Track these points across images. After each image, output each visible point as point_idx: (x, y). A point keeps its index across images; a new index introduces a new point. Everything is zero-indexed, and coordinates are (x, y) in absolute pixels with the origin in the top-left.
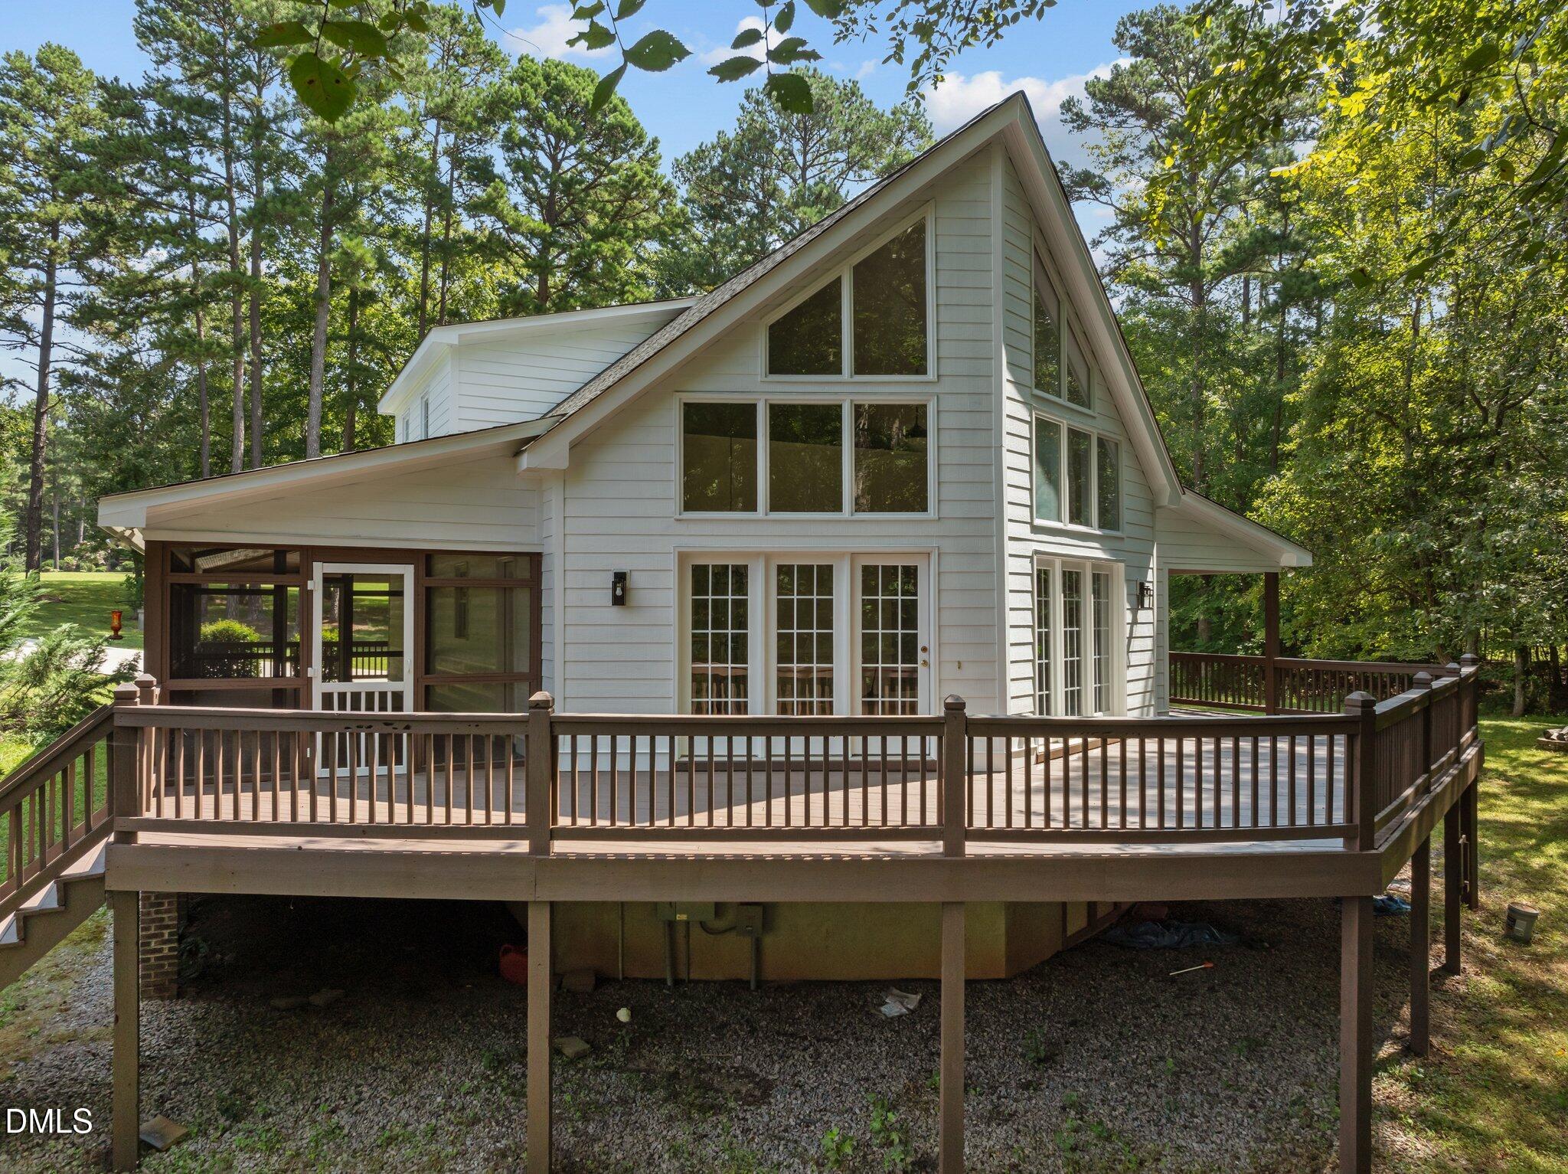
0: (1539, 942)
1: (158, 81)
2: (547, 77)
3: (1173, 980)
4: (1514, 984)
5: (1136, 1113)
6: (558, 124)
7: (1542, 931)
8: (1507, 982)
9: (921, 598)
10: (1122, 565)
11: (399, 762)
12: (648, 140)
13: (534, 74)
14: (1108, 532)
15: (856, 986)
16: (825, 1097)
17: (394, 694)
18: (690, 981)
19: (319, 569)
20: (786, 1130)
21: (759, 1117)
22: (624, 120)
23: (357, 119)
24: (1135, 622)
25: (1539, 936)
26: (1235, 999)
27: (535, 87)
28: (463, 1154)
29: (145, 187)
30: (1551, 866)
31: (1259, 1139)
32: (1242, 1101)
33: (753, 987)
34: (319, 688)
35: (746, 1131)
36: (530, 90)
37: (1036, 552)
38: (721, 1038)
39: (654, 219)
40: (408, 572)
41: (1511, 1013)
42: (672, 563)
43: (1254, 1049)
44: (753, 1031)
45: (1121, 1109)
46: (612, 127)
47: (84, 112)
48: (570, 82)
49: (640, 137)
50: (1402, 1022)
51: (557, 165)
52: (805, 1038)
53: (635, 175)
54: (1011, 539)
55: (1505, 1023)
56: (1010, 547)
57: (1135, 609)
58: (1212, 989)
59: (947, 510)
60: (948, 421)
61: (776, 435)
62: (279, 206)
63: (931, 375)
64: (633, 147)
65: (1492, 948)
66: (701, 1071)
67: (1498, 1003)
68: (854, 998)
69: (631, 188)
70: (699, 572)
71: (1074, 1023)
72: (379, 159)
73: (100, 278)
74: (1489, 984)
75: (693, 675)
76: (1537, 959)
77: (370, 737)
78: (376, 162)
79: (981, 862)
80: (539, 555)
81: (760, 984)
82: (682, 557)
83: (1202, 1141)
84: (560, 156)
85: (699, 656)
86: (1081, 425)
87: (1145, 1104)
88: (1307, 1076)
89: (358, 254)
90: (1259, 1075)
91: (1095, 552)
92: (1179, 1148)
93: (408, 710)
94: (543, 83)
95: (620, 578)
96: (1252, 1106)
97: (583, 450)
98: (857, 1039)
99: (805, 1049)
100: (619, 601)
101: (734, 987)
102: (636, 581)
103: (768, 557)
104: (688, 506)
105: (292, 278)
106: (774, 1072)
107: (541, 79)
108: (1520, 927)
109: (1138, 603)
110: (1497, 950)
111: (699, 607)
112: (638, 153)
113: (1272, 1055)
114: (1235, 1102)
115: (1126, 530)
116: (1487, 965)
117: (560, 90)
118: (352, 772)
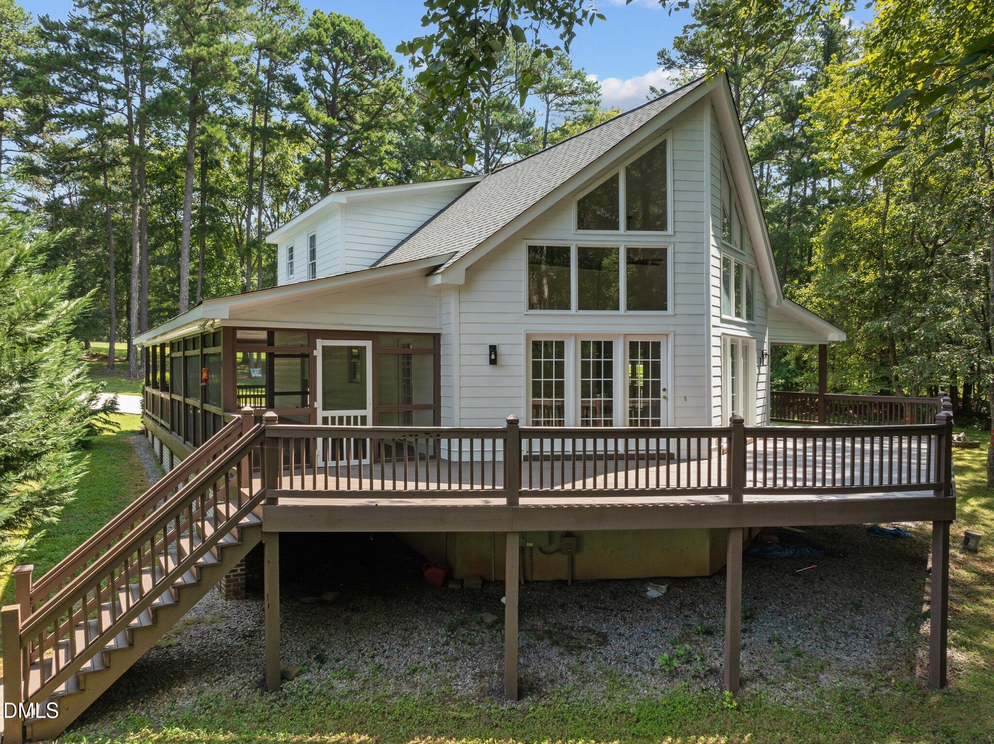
0: (982, 551)
1: (78, 19)
2: (333, 24)
3: (798, 575)
4: (977, 573)
5: (808, 643)
6: (341, 55)
7: (982, 545)
8: (974, 572)
9: (662, 360)
10: (754, 341)
11: (365, 457)
12: (397, 66)
13: (325, 22)
14: (751, 322)
15: (628, 581)
16: (639, 640)
17: (361, 417)
18: (533, 581)
19: (320, 343)
20: (626, 658)
21: (609, 651)
22: (382, 53)
23: (217, 49)
24: (759, 374)
25: (981, 548)
26: (835, 583)
27: (326, 30)
28: (458, 676)
29: (67, 88)
30: (975, 511)
31: (877, 654)
32: (861, 635)
33: (569, 584)
34: (321, 414)
35: (605, 659)
36: (323, 33)
37: (723, 334)
38: (565, 612)
39: (400, 117)
40: (368, 344)
41: (981, 588)
42: (523, 340)
43: (857, 607)
44: (581, 607)
45: (800, 641)
46: (375, 58)
47: (20, 36)
48: (348, 28)
49: (393, 64)
50: (927, 594)
51: (336, 80)
52: (612, 610)
53: (391, 89)
54: (714, 326)
55: (979, 593)
56: (714, 331)
57: (759, 367)
58: (821, 578)
59: (679, 310)
60: (680, 258)
61: (582, 264)
62: (167, 105)
63: (670, 230)
64: (388, 70)
65: (961, 556)
66: (563, 629)
67: (971, 583)
68: (629, 588)
69: (388, 96)
70: (536, 345)
71: (755, 598)
72: (230, 75)
73: (34, 147)
74: (963, 573)
75: (533, 406)
76: (984, 560)
77: (348, 440)
78: (228, 77)
79: (751, 505)
80: (439, 335)
81: (574, 582)
82: (528, 336)
83: (848, 655)
84: (339, 76)
85: (536, 394)
86: (740, 261)
87: (811, 638)
88: (890, 621)
89: (218, 137)
90: (864, 621)
91: (743, 333)
92: (838, 659)
93: (369, 426)
94: (331, 29)
95: (493, 349)
96: (866, 637)
97: (473, 272)
98: (642, 610)
99: (616, 616)
100: (493, 362)
101: (560, 583)
102: (501, 350)
103: (576, 336)
104: (532, 306)
105: (162, 150)
106: (604, 628)
107: (330, 25)
108: (972, 543)
109: (760, 363)
110: (962, 556)
111: (536, 367)
112: (389, 75)
113: (867, 611)
114: (858, 636)
115: (757, 321)
116: (961, 564)
117: (342, 33)
118: (348, 463)
